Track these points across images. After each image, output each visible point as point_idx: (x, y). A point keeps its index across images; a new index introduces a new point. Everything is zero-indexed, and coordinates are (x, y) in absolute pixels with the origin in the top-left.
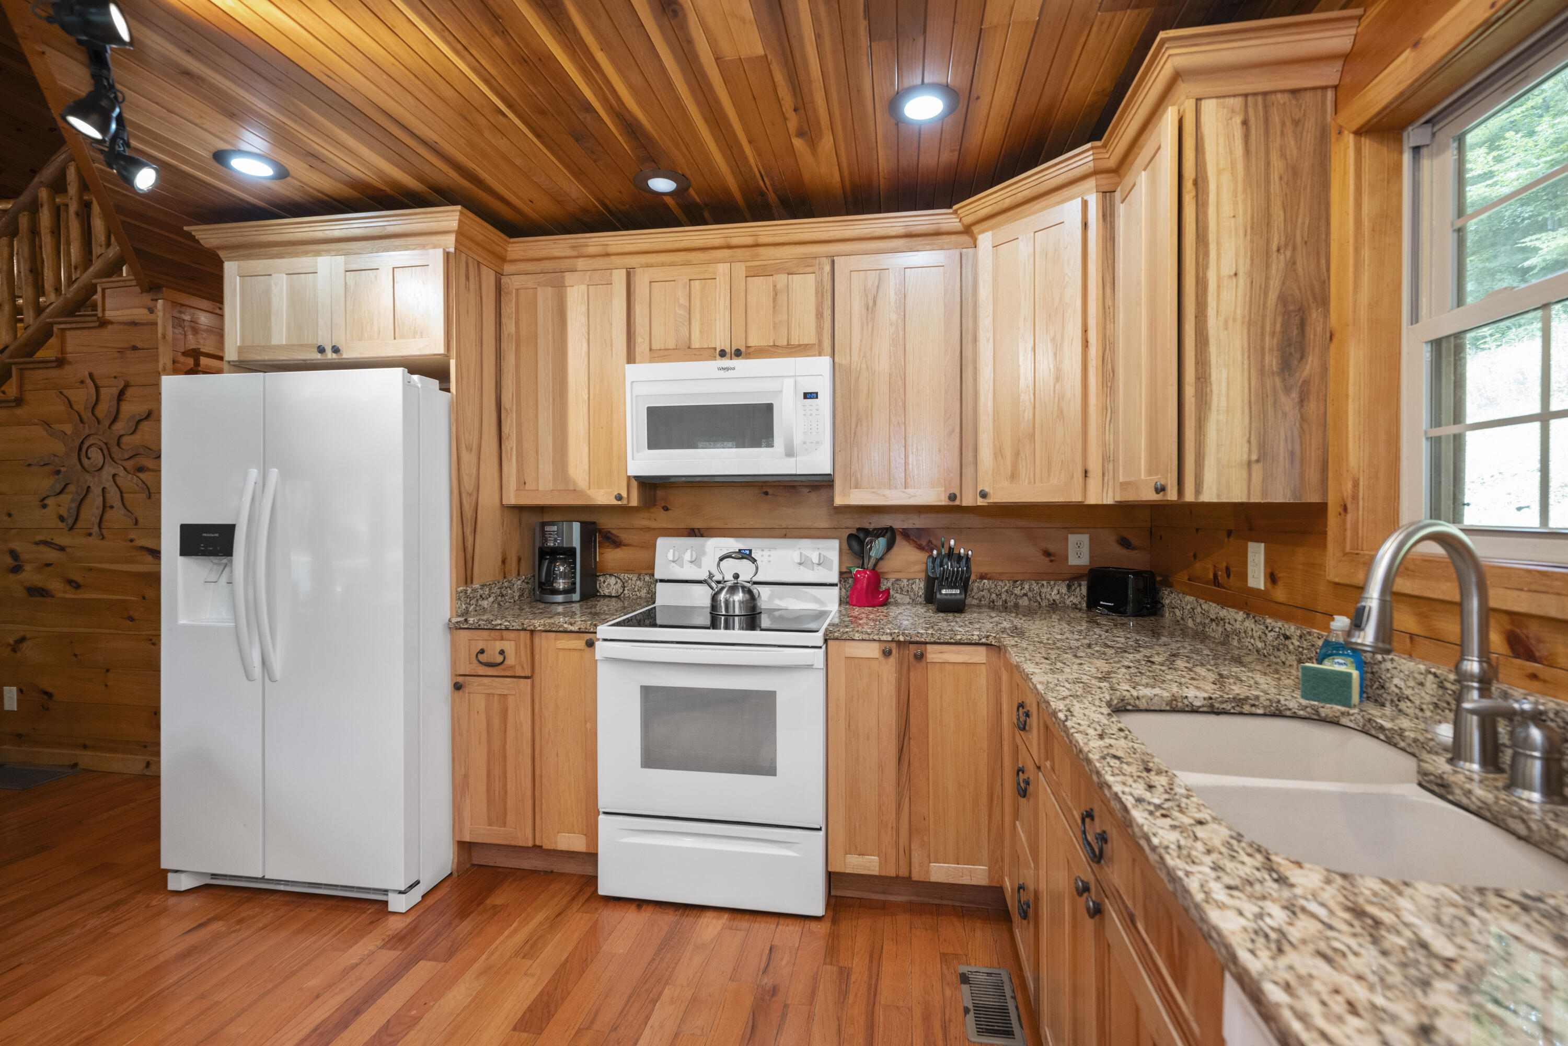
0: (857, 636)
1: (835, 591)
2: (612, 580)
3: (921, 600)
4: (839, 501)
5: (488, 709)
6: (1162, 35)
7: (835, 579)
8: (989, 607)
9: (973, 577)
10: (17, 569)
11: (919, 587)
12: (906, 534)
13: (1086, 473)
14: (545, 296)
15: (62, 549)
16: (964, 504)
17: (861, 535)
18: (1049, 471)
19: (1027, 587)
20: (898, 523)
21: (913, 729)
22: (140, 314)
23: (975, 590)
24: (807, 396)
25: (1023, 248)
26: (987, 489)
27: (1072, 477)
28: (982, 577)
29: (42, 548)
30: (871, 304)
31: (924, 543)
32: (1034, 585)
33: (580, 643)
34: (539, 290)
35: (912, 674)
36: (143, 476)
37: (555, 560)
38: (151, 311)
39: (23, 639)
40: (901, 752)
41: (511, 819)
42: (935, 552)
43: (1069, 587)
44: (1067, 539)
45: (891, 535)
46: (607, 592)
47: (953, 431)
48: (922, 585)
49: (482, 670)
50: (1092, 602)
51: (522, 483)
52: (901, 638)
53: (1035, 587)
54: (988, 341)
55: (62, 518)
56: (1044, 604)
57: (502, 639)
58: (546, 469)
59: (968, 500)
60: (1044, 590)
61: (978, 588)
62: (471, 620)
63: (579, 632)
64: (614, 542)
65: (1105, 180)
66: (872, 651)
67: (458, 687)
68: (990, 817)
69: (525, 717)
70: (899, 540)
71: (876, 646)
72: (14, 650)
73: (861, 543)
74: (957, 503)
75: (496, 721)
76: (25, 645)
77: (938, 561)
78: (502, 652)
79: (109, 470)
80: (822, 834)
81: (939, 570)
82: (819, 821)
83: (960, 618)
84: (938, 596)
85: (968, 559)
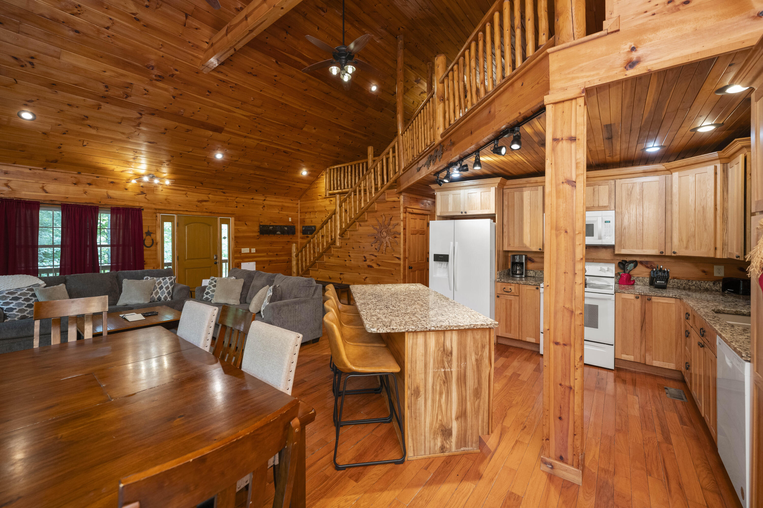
0: (626, 292)
1: (614, 279)
2: (532, 272)
3: (648, 284)
4: (617, 252)
5: (506, 303)
6: (735, 140)
7: (614, 275)
8: (677, 288)
9: (670, 278)
10: (365, 261)
11: (647, 280)
12: (641, 263)
13: (716, 249)
14: (517, 194)
15: (376, 256)
16: (666, 255)
17: (624, 263)
18: (701, 247)
19: (694, 282)
20: (638, 259)
21: (647, 320)
22: (396, 199)
23: (671, 282)
24: (606, 222)
25: (691, 179)
26: (676, 251)
27: (710, 250)
28: (674, 278)
29: (372, 256)
30: (629, 193)
31: (649, 266)
32: (698, 282)
33: (534, 288)
34: (515, 193)
35: (646, 305)
36: (396, 239)
37: (517, 266)
38: (399, 198)
39: (367, 278)
40: (642, 327)
41: (512, 332)
42: (654, 269)
43: (714, 284)
44: (713, 267)
45: (636, 263)
46: (530, 275)
47: (662, 232)
48: (648, 279)
49: (505, 293)
50: (724, 288)
51: (509, 245)
52: (643, 294)
53: (699, 283)
54: (677, 205)
55: (376, 249)
56: (702, 289)
57: (511, 285)
58: (517, 241)
59: (668, 253)
60: (702, 284)
61: (672, 282)
62: (502, 280)
63: (534, 285)
64: (532, 261)
65: (724, 161)
66: (632, 297)
67: (498, 297)
68: (676, 350)
69: (517, 306)
70: (639, 265)
71: (633, 295)
72: (365, 280)
73: (624, 265)
74: (664, 254)
75: (508, 306)
76: (367, 279)
77: (656, 272)
78: (510, 289)
79: (388, 238)
80: (613, 347)
81: (655, 275)
82: (613, 343)
83: (664, 290)
84: (655, 283)
85: (668, 272)
